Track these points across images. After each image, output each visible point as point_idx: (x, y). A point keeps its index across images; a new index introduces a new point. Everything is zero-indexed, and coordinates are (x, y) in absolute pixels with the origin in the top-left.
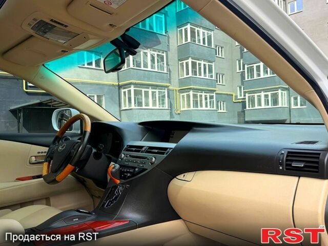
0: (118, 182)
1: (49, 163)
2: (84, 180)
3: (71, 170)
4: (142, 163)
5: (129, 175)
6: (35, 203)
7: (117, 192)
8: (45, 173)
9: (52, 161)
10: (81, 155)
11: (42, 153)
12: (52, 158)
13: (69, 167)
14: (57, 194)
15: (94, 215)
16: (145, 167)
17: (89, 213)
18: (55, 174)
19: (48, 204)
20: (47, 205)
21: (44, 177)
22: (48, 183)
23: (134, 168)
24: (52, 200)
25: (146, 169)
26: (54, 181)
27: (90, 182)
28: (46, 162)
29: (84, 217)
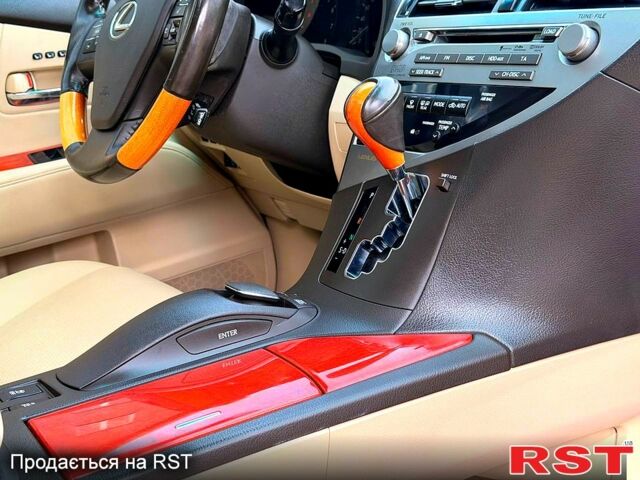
0: (399, 159)
1: (83, 93)
2: (229, 161)
3: (178, 118)
4: (515, 62)
5: (445, 125)
6: (56, 255)
7: (392, 207)
8: (70, 136)
9: (91, 85)
10: (208, 49)
11: (49, 55)
12: (89, 76)
13: (167, 105)
14: (131, 216)
15: (304, 308)
16: (538, 80)
17: (279, 303)
18: (111, 137)
19: (107, 256)
20: (103, 260)
21: (71, 154)
22: (90, 177)
23: (474, 90)
24: (119, 241)
25: (550, 90)
26: (113, 169)
27: (253, 168)
28: (70, 88)
29: (264, 323)
